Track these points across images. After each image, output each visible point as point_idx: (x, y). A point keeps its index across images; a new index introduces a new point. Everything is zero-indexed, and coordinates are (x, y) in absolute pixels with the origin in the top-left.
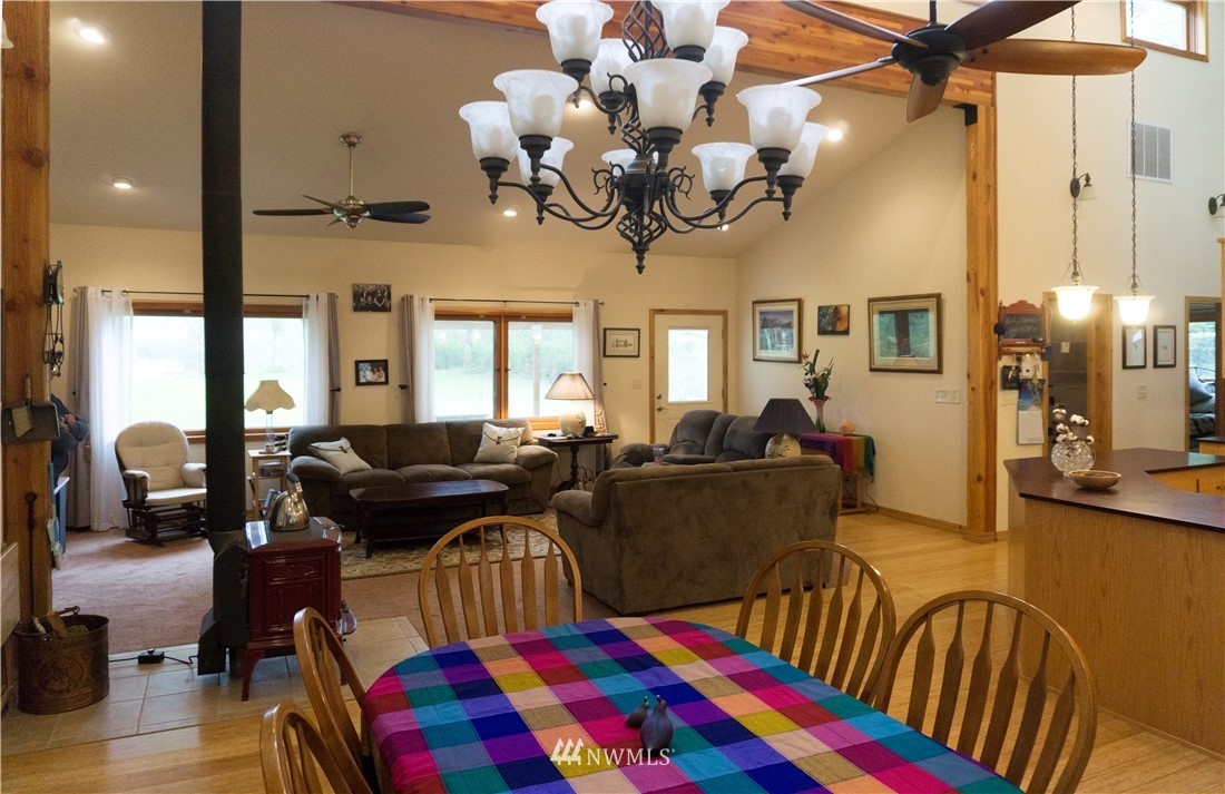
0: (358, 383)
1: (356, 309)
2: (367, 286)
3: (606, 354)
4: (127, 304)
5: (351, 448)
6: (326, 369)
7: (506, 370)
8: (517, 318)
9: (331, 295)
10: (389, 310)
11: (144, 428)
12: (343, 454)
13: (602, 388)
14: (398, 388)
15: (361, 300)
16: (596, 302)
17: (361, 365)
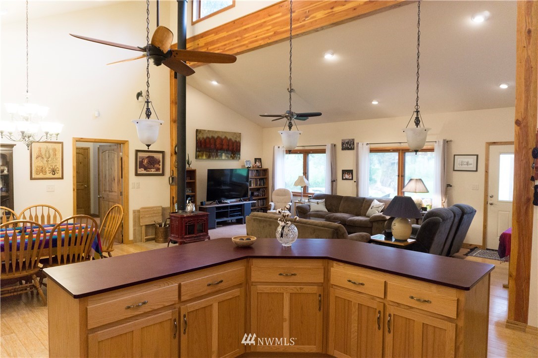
0: (343, 179)
1: (342, 149)
2: (346, 140)
3: (455, 169)
4: (284, 151)
5: (324, 203)
6: (330, 173)
7: (402, 176)
8: (408, 150)
9: (332, 144)
10: (354, 149)
11: (280, 190)
12: (316, 204)
13: (447, 188)
14: (355, 182)
15: (344, 146)
16: (444, 140)
17: (344, 172)
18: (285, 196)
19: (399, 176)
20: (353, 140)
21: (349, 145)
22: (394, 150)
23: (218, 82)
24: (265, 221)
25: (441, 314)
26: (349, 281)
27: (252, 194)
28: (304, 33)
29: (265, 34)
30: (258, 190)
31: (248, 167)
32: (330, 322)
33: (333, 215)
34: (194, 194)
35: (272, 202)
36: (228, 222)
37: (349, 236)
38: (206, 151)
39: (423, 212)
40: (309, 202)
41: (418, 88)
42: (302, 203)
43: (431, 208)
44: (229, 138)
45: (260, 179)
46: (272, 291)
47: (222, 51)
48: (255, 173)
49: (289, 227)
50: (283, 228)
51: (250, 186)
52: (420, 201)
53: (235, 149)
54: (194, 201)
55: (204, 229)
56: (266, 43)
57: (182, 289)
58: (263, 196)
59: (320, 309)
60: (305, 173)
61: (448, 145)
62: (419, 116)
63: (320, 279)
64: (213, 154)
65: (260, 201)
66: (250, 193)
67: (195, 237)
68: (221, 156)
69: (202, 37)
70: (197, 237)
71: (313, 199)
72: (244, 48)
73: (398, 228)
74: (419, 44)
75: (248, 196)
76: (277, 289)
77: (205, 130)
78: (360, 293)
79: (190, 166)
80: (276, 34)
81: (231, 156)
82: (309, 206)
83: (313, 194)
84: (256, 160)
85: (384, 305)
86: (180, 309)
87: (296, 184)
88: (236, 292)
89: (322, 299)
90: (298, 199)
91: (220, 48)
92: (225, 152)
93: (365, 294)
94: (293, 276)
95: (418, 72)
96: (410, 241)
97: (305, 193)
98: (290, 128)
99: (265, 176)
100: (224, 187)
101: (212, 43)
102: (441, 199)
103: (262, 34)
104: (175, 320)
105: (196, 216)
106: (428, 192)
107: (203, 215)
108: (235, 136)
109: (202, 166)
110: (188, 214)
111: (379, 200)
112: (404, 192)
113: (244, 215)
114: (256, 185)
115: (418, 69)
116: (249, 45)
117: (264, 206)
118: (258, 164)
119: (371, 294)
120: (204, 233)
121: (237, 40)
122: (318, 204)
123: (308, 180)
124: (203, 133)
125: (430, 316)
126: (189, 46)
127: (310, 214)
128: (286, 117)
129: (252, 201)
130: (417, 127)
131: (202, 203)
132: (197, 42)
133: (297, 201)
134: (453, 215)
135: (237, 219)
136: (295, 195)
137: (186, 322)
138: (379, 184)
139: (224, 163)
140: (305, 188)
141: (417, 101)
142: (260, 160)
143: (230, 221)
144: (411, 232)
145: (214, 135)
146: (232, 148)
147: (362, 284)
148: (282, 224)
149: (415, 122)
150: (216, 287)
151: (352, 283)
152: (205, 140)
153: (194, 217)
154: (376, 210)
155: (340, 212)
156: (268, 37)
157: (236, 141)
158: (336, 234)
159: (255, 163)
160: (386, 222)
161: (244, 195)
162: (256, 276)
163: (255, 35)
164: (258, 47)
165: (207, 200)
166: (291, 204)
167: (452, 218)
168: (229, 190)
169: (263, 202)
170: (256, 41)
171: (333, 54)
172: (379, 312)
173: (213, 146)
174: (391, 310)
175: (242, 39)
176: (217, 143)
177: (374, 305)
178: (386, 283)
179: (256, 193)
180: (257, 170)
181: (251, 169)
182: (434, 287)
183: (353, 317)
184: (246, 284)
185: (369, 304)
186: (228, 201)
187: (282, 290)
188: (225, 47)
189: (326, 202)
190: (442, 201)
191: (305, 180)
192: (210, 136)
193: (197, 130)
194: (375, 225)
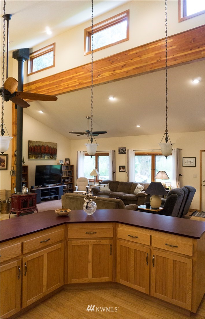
0: (119, 171)
1: (119, 154)
2: (121, 148)
3: (184, 165)
4: (83, 154)
5: (108, 186)
6: (112, 167)
7: (154, 169)
8: (157, 154)
9: (113, 150)
10: (126, 153)
11: (81, 178)
12: (104, 187)
13: (179, 176)
14: (127, 173)
15: (120, 151)
16: (177, 149)
17: (120, 167)
18: (85, 182)
19: (152, 169)
20: (125, 148)
21: (123, 151)
22: (149, 154)
23: (43, 112)
24: (74, 198)
25: (184, 254)
26: (129, 236)
27: (64, 181)
28: (97, 84)
29: (73, 84)
30: (67, 178)
31: (61, 164)
32: (117, 262)
33: (114, 193)
34: (27, 181)
35: (76, 185)
36: (48, 198)
37: (126, 206)
38: (35, 154)
39: (167, 191)
40: (99, 185)
41: (167, 120)
42: (95, 186)
43: (171, 188)
44: (49, 146)
45: (69, 172)
46: (81, 244)
47: (46, 93)
48: (65, 168)
49: (91, 203)
50: (88, 203)
51: (63, 176)
52: (164, 184)
53: (53, 153)
54: (27, 186)
55: (34, 204)
56: (74, 89)
57: (24, 246)
58: (70, 182)
59: (111, 254)
60: (97, 167)
61: (179, 152)
62: (168, 136)
63: (111, 235)
64: (39, 156)
65: (68, 185)
66: (62, 180)
67: (28, 209)
68: (44, 157)
69: (33, 84)
70: (29, 209)
71: (102, 183)
72: (60, 92)
73: (154, 201)
74: (167, 95)
75: (61, 182)
76: (84, 242)
77: (34, 141)
78: (135, 243)
79: (24, 163)
80: (80, 84)
81: (51, 157)
82: (100, 188)
83: (102, 180)
84: (66, 159)
85: (150, 249)
86: (22, 259)
87: (91, 174)
88: (58, 246)
89: (112, 248)
90: (92, 184)
91: (46, 91)
92: (47, 155)
93: (139, 243)
94: (95, 234)
95: (167, 111)
96: (161, 208)
97: (97, 180)
98: (92, 141)
99: (72, 169)
100: (45, 177)
101: (40, 88)
102: (176, 183)
103: (72, 83)
104: (19, 267)
105: (29, 196)
106: (169, 179)
107: (33, 195)
108: (53, 145)
109: (32, 164)
110: (24, 195)
111: (141, 184)
112: (155, 179)
113: (59, 195)
114: (66, 175)
115: (167, 109)
116: (63, 90)
117: (71, 188)
118: (67, 162)
119: (142, 243)
120: (34, 207)
121: (56, 87)
122: (105, 186)
123: (98, 172)
124: (33, 143)
125: (177, 255)
126: (25, 89)
127: (100, 193)
128: (86, 134)
129: (64, 185)
130: (167, 142)
131: (32, 187)
132: (30, 87)
133: (92, 185)
134: (184, 192)
135: (54, 197)
136: (91, 181)
137: (26, 268)
138: (139, 174)
139: (46, 162)
140: (97, 177)
141: (166, 128)
142: (69, 159)
143: (50, 198)
144: (161, 203)
145: (40, 144)
146: (52, 152)
147: (137, 237)
148: (87, 201)
149: (165, 139)
150: (46, 243)
151: (131, 236)
152: (34, 147)
153: (27, 197)
154: (139, 190)
155: (118, 191)
156: (75, 86)
157: (54, 148)
158: (118, 206)
159: (66, 162)
160: (145, 197)
161: (59, 182)
162: (71, 235)
163: (68, 84)
164: (69, 91)
165: (36, 185)
166: (88, 187)
167: (184, 194)
168: (49, 179)
169: (71, 186)
170: (68, 88)
171: (114, 97)
172: (147, 254)
173: (39, 151)
174: (155, 253)
175: (59, 86)
176: (42, 149)
177: (144, 250)
178: (151, 236)
179: (66, 180)
180: (67, 166)
181: (63, 165)
182: (179, 238)
183: (131, 258)
184: (65, 240)
185: (141, 250)
186: (49, 185)
187: (87, 243)
188: (48, 90)
189: (109, 185)
190: (177, 184)
191: (97, 172)
192: (37, 144)
193: (29, 141)
194: (139, 199)
